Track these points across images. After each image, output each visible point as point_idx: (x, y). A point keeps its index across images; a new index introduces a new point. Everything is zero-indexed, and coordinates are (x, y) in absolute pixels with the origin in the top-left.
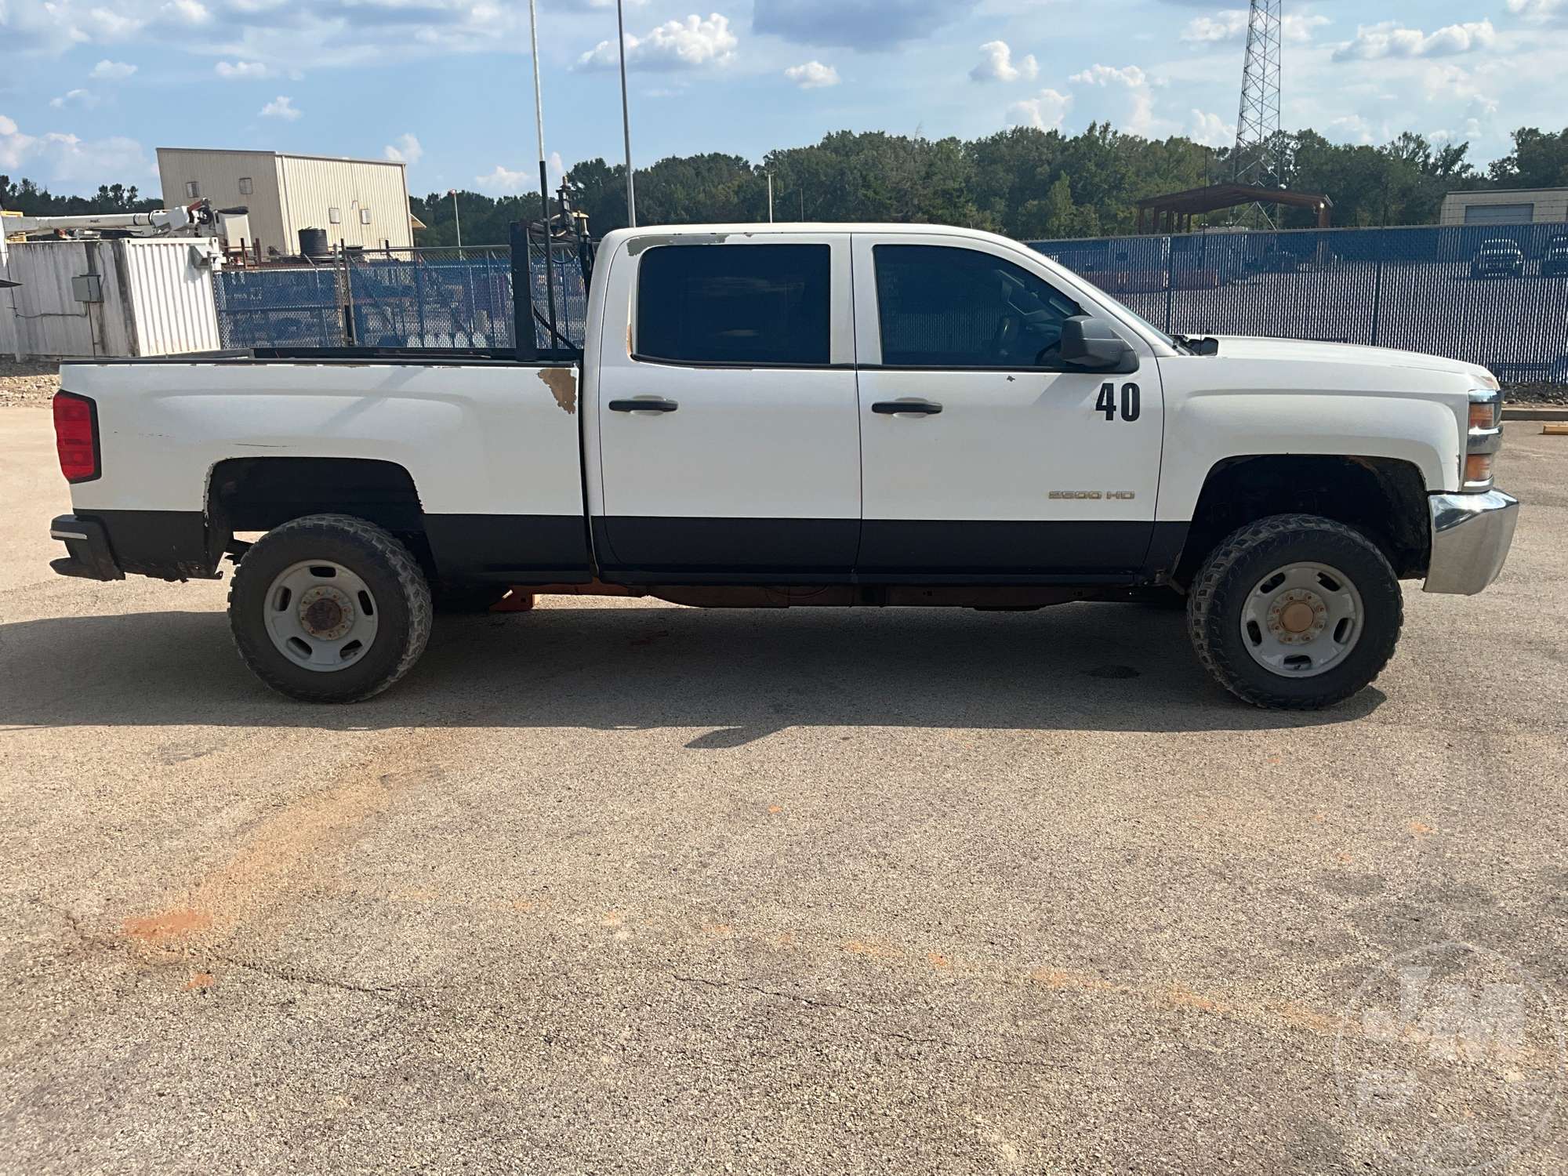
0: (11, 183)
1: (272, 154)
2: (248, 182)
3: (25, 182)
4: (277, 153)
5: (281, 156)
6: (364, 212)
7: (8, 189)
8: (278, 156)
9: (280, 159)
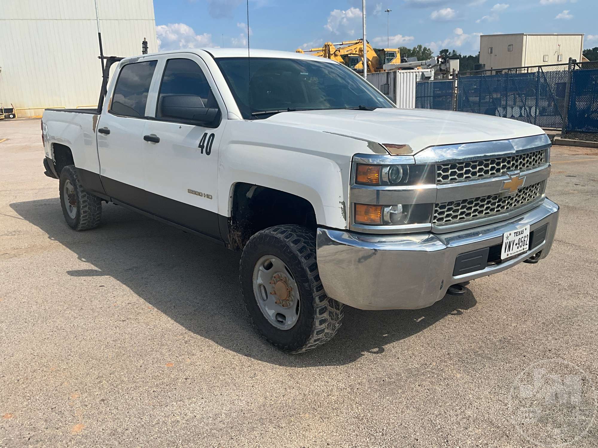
0: (449, 52)
1: (523, 34)
2: (511, 46)
3: (454, 51)
4: (525, 34)
5: (526, 35)
6: (560, 56)
7: (448, 54)
8: (525, 35)
9: (525, 36)
